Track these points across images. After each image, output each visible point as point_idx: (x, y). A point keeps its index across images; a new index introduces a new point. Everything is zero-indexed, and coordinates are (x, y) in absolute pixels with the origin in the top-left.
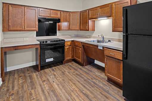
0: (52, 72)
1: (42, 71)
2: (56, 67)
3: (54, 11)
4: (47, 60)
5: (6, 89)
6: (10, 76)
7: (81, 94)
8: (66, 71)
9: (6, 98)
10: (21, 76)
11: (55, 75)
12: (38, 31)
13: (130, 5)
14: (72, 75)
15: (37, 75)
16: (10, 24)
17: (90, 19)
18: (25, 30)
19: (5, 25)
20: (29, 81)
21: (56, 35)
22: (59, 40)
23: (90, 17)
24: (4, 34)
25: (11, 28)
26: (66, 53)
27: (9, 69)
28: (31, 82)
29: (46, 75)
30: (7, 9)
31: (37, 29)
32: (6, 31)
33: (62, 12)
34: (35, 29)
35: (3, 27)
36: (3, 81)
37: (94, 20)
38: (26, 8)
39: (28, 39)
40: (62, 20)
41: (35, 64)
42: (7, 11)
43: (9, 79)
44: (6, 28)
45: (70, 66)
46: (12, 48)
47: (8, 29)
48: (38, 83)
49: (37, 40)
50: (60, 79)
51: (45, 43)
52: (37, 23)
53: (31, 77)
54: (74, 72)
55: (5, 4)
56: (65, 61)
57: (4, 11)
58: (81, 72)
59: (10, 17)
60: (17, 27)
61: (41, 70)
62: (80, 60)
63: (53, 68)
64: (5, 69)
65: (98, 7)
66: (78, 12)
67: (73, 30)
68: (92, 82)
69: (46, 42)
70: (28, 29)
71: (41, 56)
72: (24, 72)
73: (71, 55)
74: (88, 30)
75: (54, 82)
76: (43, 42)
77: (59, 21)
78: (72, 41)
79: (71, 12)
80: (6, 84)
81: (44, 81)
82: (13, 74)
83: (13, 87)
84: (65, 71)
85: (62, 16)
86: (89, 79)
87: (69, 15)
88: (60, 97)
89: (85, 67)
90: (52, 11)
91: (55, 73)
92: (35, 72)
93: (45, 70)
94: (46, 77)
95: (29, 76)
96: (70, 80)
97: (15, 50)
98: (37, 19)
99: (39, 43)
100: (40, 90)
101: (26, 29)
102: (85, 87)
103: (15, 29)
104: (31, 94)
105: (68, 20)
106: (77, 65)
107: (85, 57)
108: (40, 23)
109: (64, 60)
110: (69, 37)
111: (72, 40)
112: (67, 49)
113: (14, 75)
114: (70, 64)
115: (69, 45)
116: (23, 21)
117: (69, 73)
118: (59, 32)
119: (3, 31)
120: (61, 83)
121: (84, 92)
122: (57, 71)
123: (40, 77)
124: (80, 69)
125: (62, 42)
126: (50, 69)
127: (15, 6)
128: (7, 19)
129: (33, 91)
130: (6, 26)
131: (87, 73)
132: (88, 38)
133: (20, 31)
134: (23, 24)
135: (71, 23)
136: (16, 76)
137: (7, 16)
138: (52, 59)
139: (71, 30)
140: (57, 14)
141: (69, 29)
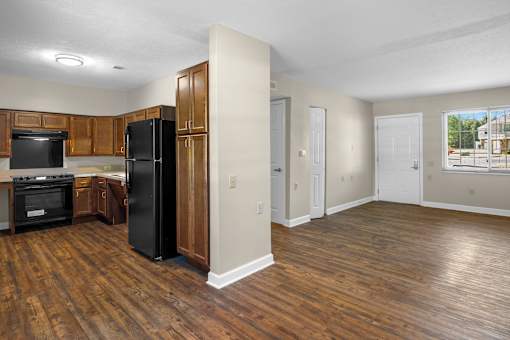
3: (52, 116)
4: (31, 214)
12: (13, 157)
15: (5, 240)
21: (62, 167)
26: (76, 202)
31: (10, 154)
33: (72, 118)
40: (72, 135)
41: (7, 227)
45: (86, 226)
49: (10, 176)
51: (24, 180)
52: (10, 141)
56: (74, 216)
61: (16, 233)
67: (101, 155)
69: (28, 179)
71: (18, 208)
73: (89, 207)
76: (21, 179)
77: (65, 135)
79: (95, 117)
85: (72, 126)
87: (93, 125)
89: (116, 225)
90: (45, 116)
91: (45, 235)
92: (3, 237)
98: (9, 133)
99: (12, 180)
105: (89, 134)
107: (116, 207)
108: (18, 142)
109: (72, 215)
111: (94, 175)
112: (81, 193)
114: (88, 224)
115: (84, 186)
118: (69, 160)
125: (67, 178)
138: (42, 212)
139: (96, 155)
140: (58, 122)
141: (92, 154)
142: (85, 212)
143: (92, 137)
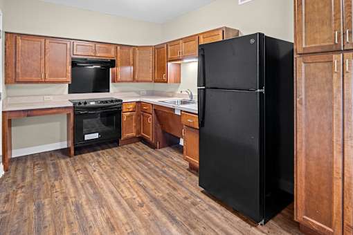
0: (96, 158)
1: (77, 157)
2: (103, 151)
3: (103, 46)
4: (87, 137)
5: (10, 181)
6: (17, 163)
7: (135, 186)
8: (122, 156)
9: (11, 192)
10: (37, 164)
11: (99, 162)
12: (70, 83)
13: (221, 39)
14: (129, 162)
15: (67, 163)
16: (19, 71)
17: (170, 61)
18: (45, 82)
19: (9, 72)
20: (52, 170)
21: (109, 91)
22: (110, 100)
23: (169, 57)
24: (7, 88)
25: (20, 79)
26: (124, 125)
27: (16, 153)
28: (55, 172)
29: (83, 162)
30: (14, 43)
31: (69, 80)
32: (11, 83)
33: (119, 48)
34: (64, 79)
35: (6, 76)
36: (6, 170)
37: (179, 62)
38: (48, 41)
39: (51, 98)
40: (118, 62)
41: (66, 147)
42: (14, 48)
43: (16, 168)
44: (12, 79)
45: (132, 149)
46: (22, 113)
47: (15, 79)
48: (66, 172)
49: (70, 100)
50: (108, 168)
51: (83, 105)
52: (69, 68)
53: (55, 165)
54: (135, 158)
55: (9, 35)
56: (122, 139)
57: (7, 47)
58: (148, 157)
59: (19, 58)
60: (31, 76)
61: (75, 155)
62: (150, 138)
63: (99, 152)
64: (9, 152)
65: (182, 39)
66: (151, 46)
67: (141, 81)
68: (162, 171)
69: (85, 103)
70: (52, 79)
71: (77, 131)
72: (44, 159)
73: (134, 130)
74: (167, 82)
75: (95, 171)
76: (80, 103)
77: (112, 63)
78: (137, 102)
79: (137, 47)
80: (11, 175)
81: (79, 170)
82: (24, 161)
83: (23, 179)
84: (119, 157)
85: (119, 55)
86: (158, 168)
87: (134, 54)
88: (100, 189)
89: (160, 150)
90: (98, 45)
91: (100, 159)
92: (64, 158)
93: (84, 155)
94: (83, 164)
95: (53, 164)
96: (124, 169)
97: (28, 116)
98: (69, 61)
99: (71, 105)
100: (69, 181)
101: (48, 79)
102: (145, 177)
103: (27, 78)
104: (53, 186)
105: (132, 62)
106: (146, 147)
107: (160, 132)
108: (75, 68)
109: (120, 138)
110: (136, 95)
111: (138, 100)
112: (128, 117)
113: (25, 163)
114: (133, 146)
115: (130, 110)
116: (43, 65)
117: (125, 158)
118: (115, 86)
119: (5, 83)
120: (106, 172)
121: (141, 183)
122: (105, 156)
123: (73, 165)
124: (149, 153)
125: (117, 103)
126: (92, 153)
127: (27, 38)
128: (14, 60)
129: (57, 183)
130: (11, 74)
131: (159, 159)
132: (169, 97)
133: (37, 82)
134: (43, 70)
135: (138, 68)
136: (29, 163)
137: (14, 56)
138: (96, 136)
139: (137, 81)
140: (108, 51)
141: (134, 80)
142: (130, 135)
143: (133, 65)
